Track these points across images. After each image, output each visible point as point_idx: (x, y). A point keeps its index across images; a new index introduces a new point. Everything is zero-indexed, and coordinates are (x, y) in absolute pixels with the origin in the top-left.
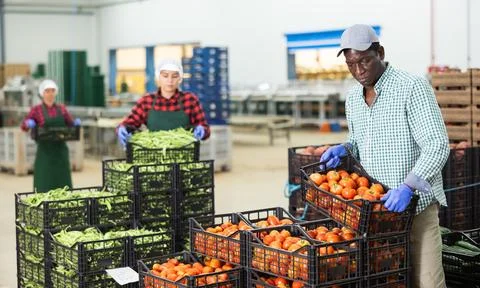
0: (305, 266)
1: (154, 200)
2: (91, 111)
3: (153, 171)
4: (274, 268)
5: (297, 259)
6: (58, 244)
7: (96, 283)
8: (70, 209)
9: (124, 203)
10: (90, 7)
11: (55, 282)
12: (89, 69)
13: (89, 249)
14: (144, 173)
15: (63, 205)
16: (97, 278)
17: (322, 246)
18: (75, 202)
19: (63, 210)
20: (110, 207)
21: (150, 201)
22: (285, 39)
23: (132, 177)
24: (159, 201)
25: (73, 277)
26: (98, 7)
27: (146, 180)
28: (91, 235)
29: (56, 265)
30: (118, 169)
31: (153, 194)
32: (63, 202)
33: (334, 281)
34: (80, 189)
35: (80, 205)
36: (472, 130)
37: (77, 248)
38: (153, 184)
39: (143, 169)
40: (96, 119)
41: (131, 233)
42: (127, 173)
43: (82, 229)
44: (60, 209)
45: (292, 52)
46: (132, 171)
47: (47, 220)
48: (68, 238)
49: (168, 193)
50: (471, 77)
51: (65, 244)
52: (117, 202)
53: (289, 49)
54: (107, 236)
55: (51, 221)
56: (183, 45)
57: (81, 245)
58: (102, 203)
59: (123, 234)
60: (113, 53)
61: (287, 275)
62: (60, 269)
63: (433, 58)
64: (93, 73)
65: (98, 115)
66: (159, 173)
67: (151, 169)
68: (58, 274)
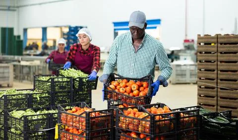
0: (148, 125)
1: (61, 96)
2: (16, 57)
3: (61, 81)
4: (131, 127)
5: (144, 122)
6: (12, 117)
7: (33, 137)
8: (18, 99)
9: (46, 97)
10: (14, 7)
11: (9, 137)
12: (15, 36)
13: (29, 119)
14: (56, 82)
15: (14, 97)
16: (33, 135)
17: (158, 115)
18: (21, 96)
19: (14, 99)
20: (39, 99)
21: (59, 96)
22: (113, 25)
23: (50, 83)
24: (64, 96)
25: (20, 134)
26: (18, 7)
27: (57, 85)
28: (29, 112)
29: (10, 128)
30: (42, 79)
31: (61, 92)
32: (14, 95)
33: (162, 134)
34: (22, 90)
35: (23, 97)
36: (217, 65)
37: (23, 119)
38: (61, 87)
39: (56, 80)
40: (19, 62)
41: (51, 112)
42: (48, 81)
43: (25, 110)
44: (13, 99)
45: (116, 31)
46: (50, 80)
47: (6, 105)
48: (17, 114)
49: (69, 92)
50: (217, 38)
51: (16, 117)
52: (42, 96)
53: (115, 30)
54: (38, 113)
55: (8, 105)
56: (61, 27)
57: (25, 117)
58: (35, 97)
59: (46, 112)
60: (25, 30)
61: (138, 131)
62: (13, 130)
63: (186, 35)
64: (16, 39)
65: (20, 59)
66: (64, 82)
67: (60, 80)
68: (12, 133)
